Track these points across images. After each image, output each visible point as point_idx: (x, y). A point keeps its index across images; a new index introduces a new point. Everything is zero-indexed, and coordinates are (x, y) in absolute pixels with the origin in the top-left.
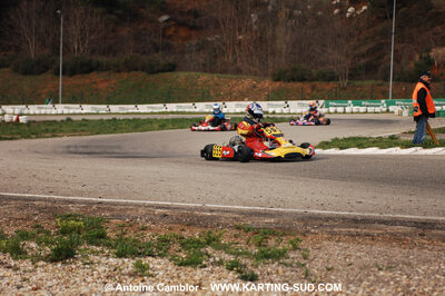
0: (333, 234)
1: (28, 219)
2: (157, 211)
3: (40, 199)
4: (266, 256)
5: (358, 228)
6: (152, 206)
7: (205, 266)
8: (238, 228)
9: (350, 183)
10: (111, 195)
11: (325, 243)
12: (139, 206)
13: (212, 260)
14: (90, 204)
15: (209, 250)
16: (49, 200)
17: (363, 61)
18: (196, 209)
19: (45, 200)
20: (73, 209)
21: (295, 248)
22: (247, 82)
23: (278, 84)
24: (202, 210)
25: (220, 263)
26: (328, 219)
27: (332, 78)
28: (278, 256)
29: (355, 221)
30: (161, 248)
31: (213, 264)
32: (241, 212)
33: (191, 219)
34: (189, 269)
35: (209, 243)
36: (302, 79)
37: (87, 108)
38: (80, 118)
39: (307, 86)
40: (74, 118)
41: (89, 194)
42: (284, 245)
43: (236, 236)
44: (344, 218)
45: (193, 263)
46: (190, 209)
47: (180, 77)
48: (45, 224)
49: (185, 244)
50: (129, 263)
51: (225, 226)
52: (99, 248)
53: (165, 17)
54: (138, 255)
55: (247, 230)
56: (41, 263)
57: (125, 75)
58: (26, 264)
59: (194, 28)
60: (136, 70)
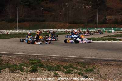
0: (101, 64)
1: (20, 60)
2: (53, 58)
3: (22, 55)
4: (87, 71)
5: (107, 62)
6: (51, 56)
7: (72, 74)
8: (76, 62)
9: (99, 50)
10: (40, 54)
11: (101, 67)
12: (48, 56)
13: (74, 72)
14: (35, 56)
15: (71, 69)
16: (24, 55)
17: (90, 19)
18: (63, 57)
19: (23, 55)
20: (31, 57)
21: (94, 68)
22: (62, 24)
23: (70, 25)
24: (64, 57)
25: (76, 73)
26: (98, 60)
27: (83, 23)
28: (91, 71)
29: (105, 60)
30: (58, 68)
32: (75, 58)
33: (63, 60)
34: (68, 74)
35: (71, 67)
36: (76, 24)
37: (24, 31)
38: (23, 33)
40: (21, 33)
41: (34, 53)
42: (90, 68)
43: (76, 65)
44: (102, 60)
45: (69, 72)
46: (61, 57)
47: (46, 23)
48: (25, 61)
49: (65, 67)
50: (52, 73)
51: (72, 62)
52: (42, 69)
53: (42, 9)
54: (54, 70)
55: (79, 63)
56: (29, 73)
57: (33, 23)
58: (25, 73)
59: (49, 11)
60: (36, 21)
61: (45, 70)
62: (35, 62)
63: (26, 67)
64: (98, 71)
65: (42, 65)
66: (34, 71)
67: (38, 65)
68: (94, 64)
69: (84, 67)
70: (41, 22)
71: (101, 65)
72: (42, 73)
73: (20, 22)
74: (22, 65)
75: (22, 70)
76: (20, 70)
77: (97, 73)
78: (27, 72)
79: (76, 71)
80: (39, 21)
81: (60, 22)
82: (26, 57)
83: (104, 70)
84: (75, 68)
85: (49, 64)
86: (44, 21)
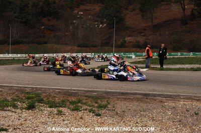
1: (13, 94)
2: (57, 90)
3: (15, 87)
4: (100, 107)
5: (125, 96)
6: (54, 89)
7: (81, 111)
8: (86, 96)
10: (39, 85)
11: (117, 102)
12: (50, 89)
13: (83, 108)
14: (33, 88)
15: (80, 104)
16: (18, 87)
17: (105, 41)
18: (69, 90)
19: (17, 87)
20: (28, 90)
21: (109, 104)
22: (69, 48)
23: (79, 48)
24: (71, 90)
25: (86, 110)
26: (114, 93)
27: (96, 46)
28: (105, 107)
29: (123, 94)
30: (63, 104)
31: (83, 110)
32: (84, 91)
33: (69, 93)
34: (76, 112)
35: (79, 102)
36: (87, 47)
37: (19, 55)
38: (17, 58)
39: (88, 49)
40: (15, 58)
41: (32, 85)
42: (104, 103)
43: (86, 99)
44: (119, 93)
45: (76, 109)
46: (67, 89)
47: (48, 45)
48: (20, 95)
49: (71, 103)
50: (55, 110)
51: (81, 96)
52: (42, 105)
53: (43, 27)
54: (57, 107)
55: (90, 97)
56: (24, 110)
57: (31, 45)
58: (19, 111)
59: (52, 30)
60: (34, 43)
61: (46, 107)
62: (33, 95)
63: (21, 102)
64: (114, 107)
65: (42, 100)
66: (31, 107)
67: (37, 100)
68: (109, 98)
69: (96, 103)
70: (42, 44)
71: (118, 99)
72: (41, 110)
73: (13, 44)
74: (15, 100)
75: (15, 106)
76: (13, 107)
77: (113, 110)
78: (22, 109)
79: (85, 107)
80: (39, 43)
81: (66, 44)
82: (21, 90)
83: (121, 106)
84: (85, 104)
85: (50, 99)
86: (46, 43)
